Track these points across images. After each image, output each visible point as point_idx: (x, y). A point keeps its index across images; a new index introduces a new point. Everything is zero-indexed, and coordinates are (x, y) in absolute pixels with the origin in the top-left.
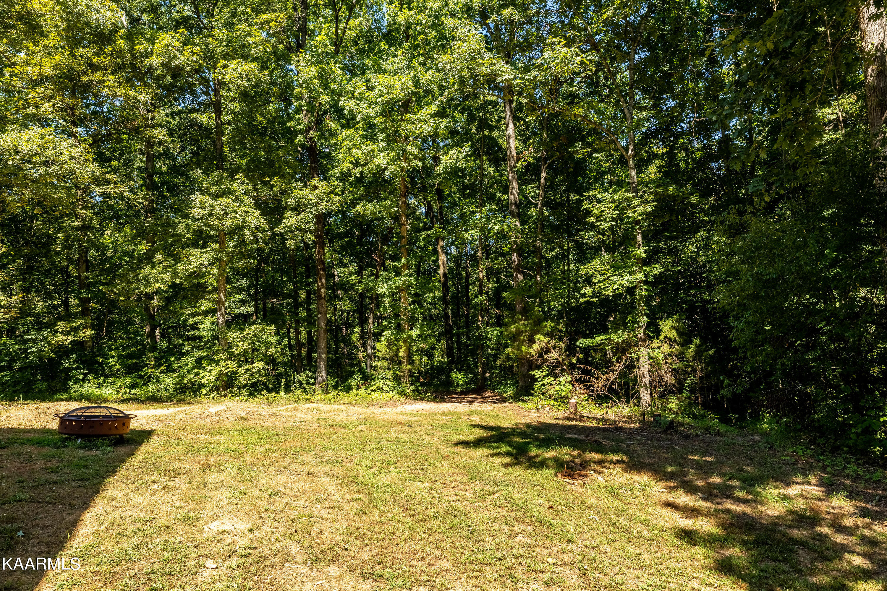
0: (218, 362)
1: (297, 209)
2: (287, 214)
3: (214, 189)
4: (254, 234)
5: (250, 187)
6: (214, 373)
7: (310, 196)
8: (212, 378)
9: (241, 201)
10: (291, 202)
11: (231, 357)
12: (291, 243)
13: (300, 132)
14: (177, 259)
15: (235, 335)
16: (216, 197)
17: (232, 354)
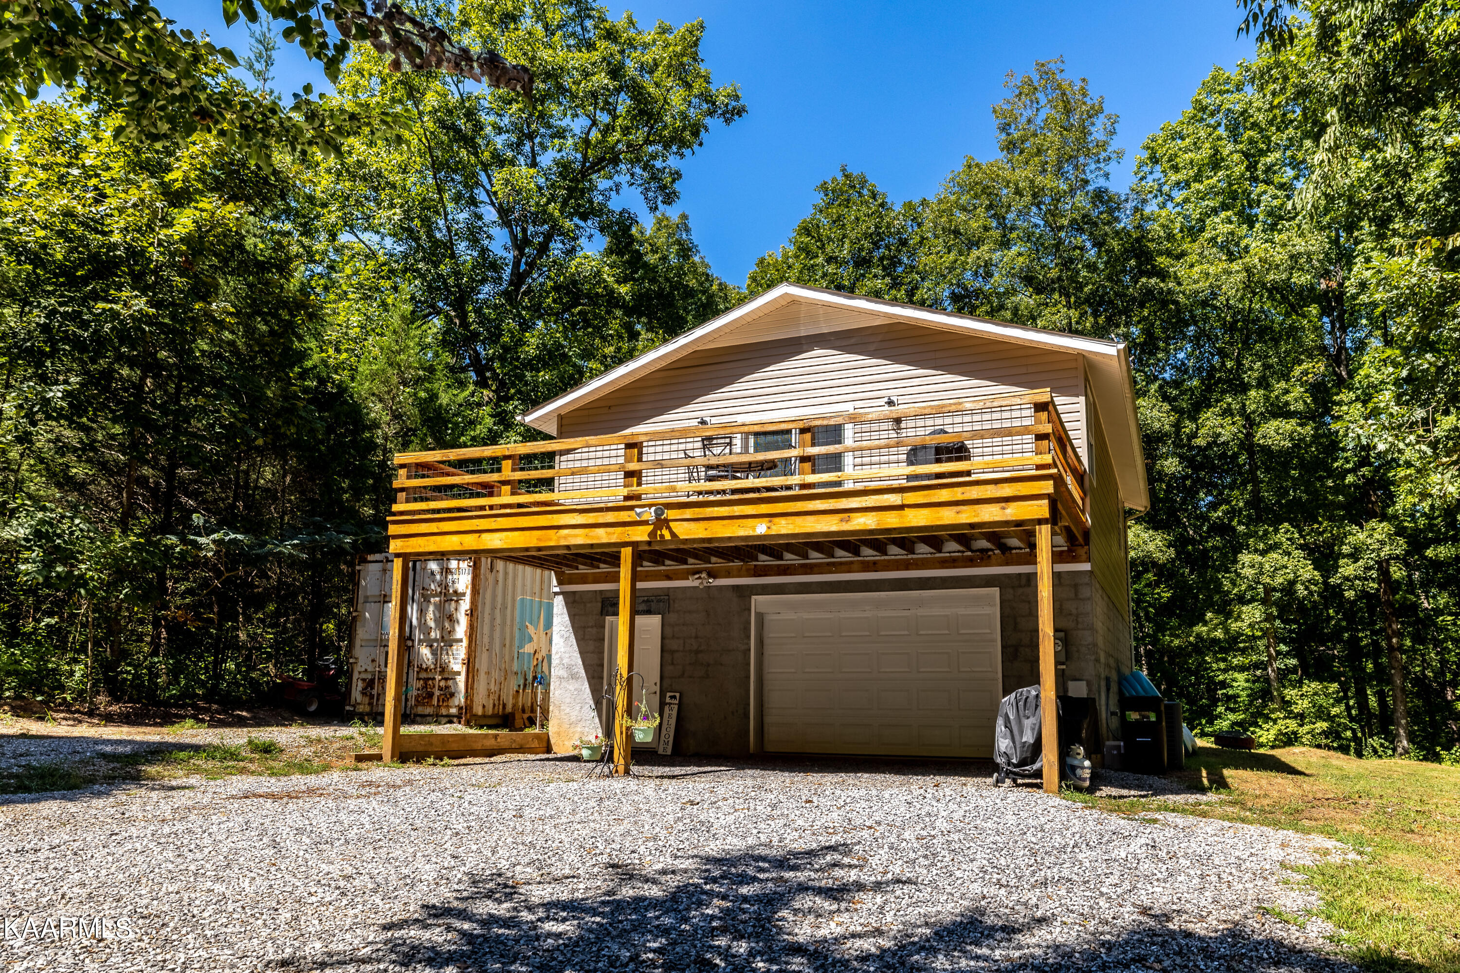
0: (1275, 721)
1: (1355, 556)
2: (1341, 562)
3: (1261, 546)
4: (1307, 588)
5: (1296, 535)
6: (1272, 732)
7: (1369, 541)
8: (1271, 737)
9: (1289, 554)
10: (1346, 549)
11: (1291, 715)
12: (1350, 594)
13: (1349, 471)
14: (1228, 615)
15: (1293, 692)
16: (1263, 553)
17: (1291, 712)
